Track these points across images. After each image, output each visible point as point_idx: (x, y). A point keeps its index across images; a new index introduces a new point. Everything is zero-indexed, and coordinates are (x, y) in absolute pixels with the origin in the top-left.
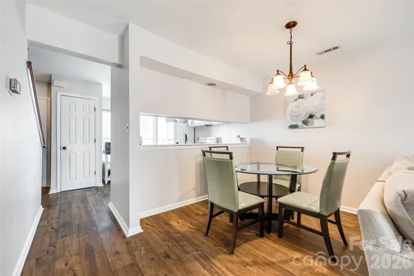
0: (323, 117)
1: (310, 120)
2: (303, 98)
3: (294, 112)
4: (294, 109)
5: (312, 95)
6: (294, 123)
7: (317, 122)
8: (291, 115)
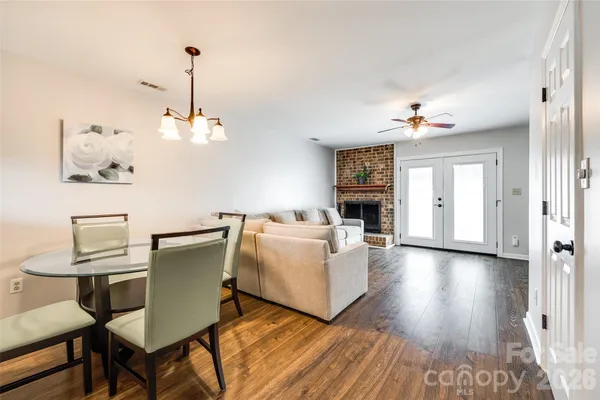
0: (131, 170)
1: (112, 171)
2: (100, 132)
3: (82, 152)
4: (83, 147)
5: (116, 133)
6: (82, 173)
7: (123, 176)
8: (73, 155)
